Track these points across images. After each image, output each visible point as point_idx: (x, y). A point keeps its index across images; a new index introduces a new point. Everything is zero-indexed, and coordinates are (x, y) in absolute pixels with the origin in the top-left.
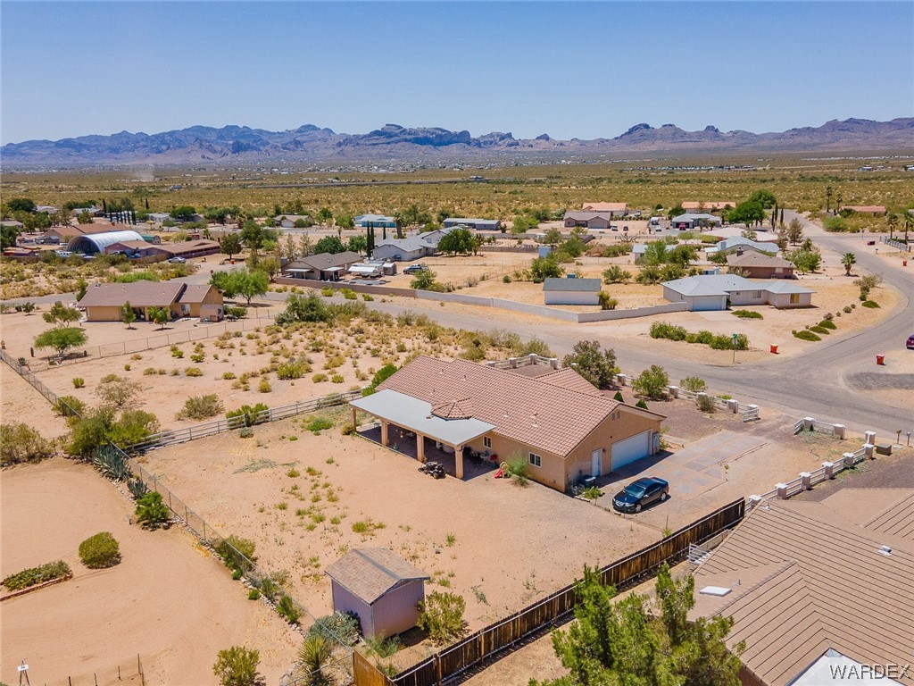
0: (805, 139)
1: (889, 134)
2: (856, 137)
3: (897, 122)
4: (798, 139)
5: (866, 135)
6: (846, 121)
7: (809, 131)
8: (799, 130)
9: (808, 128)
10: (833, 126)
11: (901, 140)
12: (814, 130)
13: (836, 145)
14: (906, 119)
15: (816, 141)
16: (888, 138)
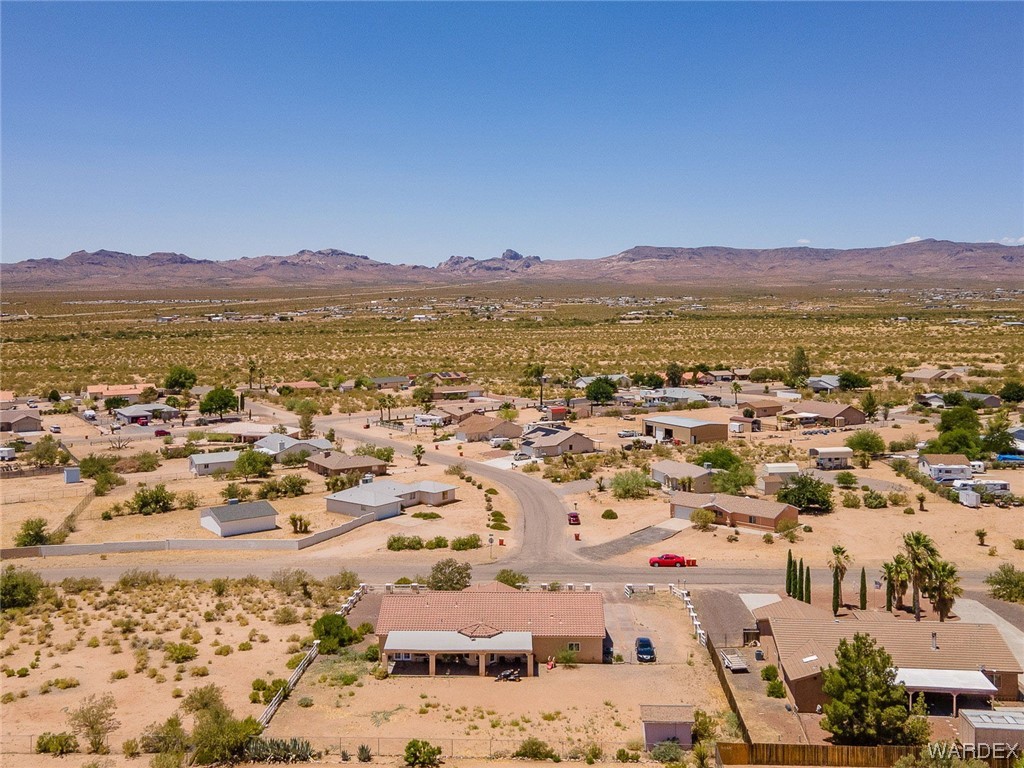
0: (47, 273)
1: (148, 271)
2: (111, 273)
3: (155, 257)
4: (36, 274)
5: (123, 271)
6: (97, 254)
7: (50, 262)
8: (37, 262)
9: (49, 260)
10: (80, 258)
11: (165, 279)
12: (57, 262)
13: (87, 281)
14: (165, 254)
15: (61, 276)
16: (149, 275)
